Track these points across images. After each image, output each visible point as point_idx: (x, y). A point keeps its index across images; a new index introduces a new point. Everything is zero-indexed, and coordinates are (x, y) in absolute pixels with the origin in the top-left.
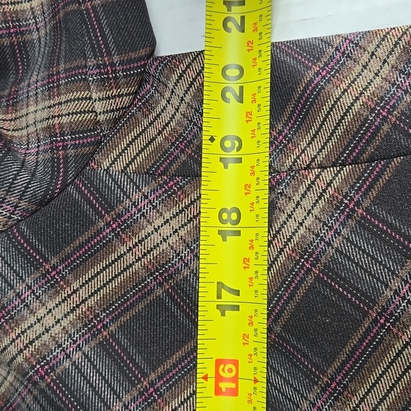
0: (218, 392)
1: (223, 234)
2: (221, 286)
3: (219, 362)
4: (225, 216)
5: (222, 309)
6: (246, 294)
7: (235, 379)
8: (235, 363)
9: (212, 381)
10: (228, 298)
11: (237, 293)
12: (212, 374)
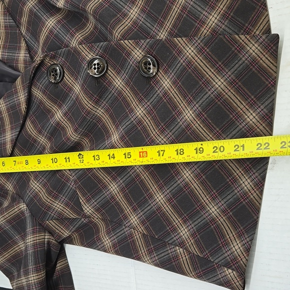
0: (140, 152)
1: (177, 150)
2: (164, 151)
3: (146, 152)
4: (182, 150)
5: (158, 152)
6: (162, 158)
7: (143, 157)
8: (147, 156)
9: (142, 150)
10: (162, 153)
11: (163, 156)
12: (144, 150)
